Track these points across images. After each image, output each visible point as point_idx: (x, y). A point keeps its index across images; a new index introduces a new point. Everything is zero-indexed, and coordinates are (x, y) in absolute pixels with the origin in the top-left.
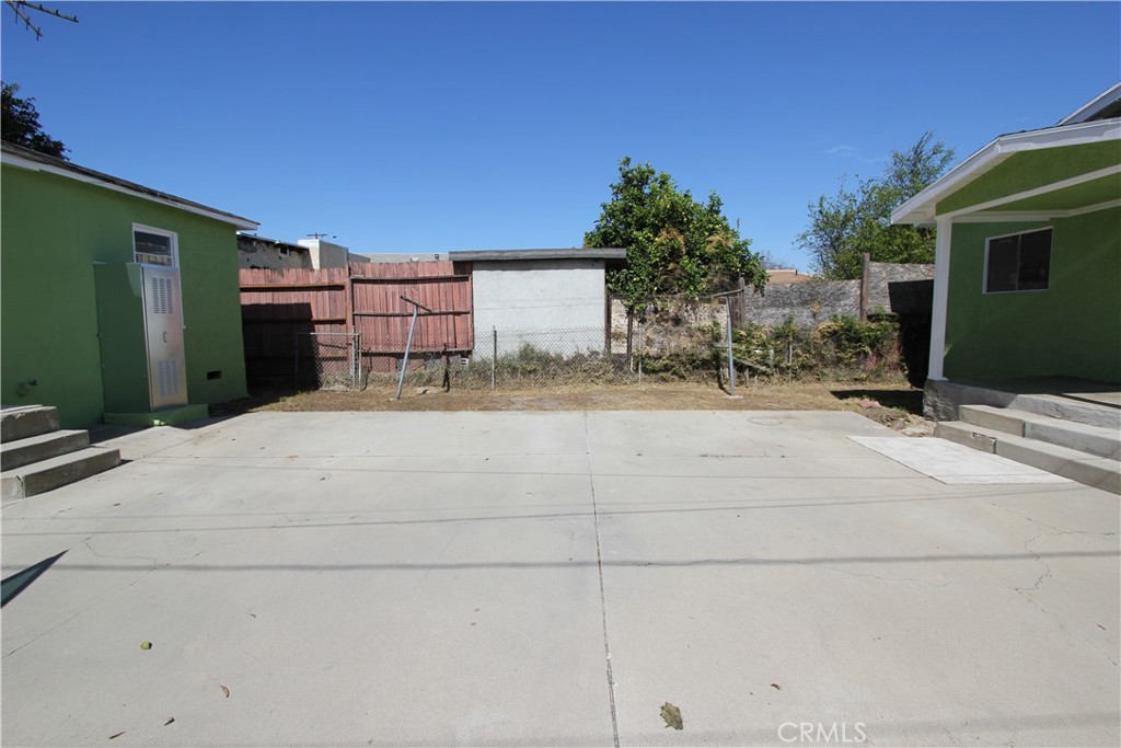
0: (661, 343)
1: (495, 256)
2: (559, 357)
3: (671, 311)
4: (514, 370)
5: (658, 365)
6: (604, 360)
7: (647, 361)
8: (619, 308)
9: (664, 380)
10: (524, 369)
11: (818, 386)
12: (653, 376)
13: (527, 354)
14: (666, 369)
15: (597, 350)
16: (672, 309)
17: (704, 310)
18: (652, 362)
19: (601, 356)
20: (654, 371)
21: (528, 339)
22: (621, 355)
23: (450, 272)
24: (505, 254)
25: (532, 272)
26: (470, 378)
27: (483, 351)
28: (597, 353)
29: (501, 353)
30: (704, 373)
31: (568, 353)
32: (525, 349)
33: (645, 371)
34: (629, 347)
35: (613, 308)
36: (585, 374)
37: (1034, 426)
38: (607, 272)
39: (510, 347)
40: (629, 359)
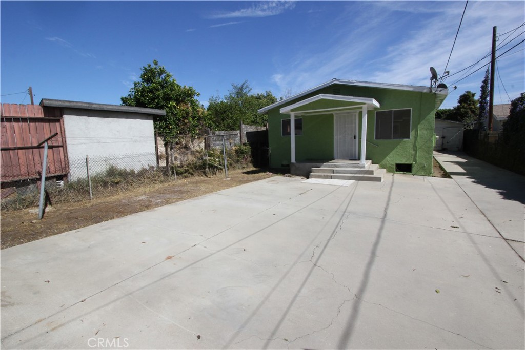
0: (180, 159)
1: (85, 106)
2: (133, 172)
3: (183, 143)
4: (105, 184)
5: (182, 170)
6: (157, 171)
7: (178, 169)
8: (161, 142)
9: (186, 177)
10: (112, 182)
11: (234, 171)
12: (181, 176)
13: (112, 172)
14: (186, 171)
15: (154, 165)
16: (184, 143)
17: (196, 142)
18: (179, 169)
19: (155, 168)
20: (181, 173)
21: (111, 162)
22: (163, 167)
23: (40, 115)
24: (93, 106)
25: (110, 119)
26: (71, 195)
27: (77, 173)
28: (153, 167)
29: (92, 173)
30: (200, 171)
31: (137, 169)
32: (110, 169)
33: (177, 174)
34: (167, 163)
35: (158, 142)
36: (149, 180)
37: (336, 170)
38: (154, 122)
39: (99, 169)
40: (168, 169)
